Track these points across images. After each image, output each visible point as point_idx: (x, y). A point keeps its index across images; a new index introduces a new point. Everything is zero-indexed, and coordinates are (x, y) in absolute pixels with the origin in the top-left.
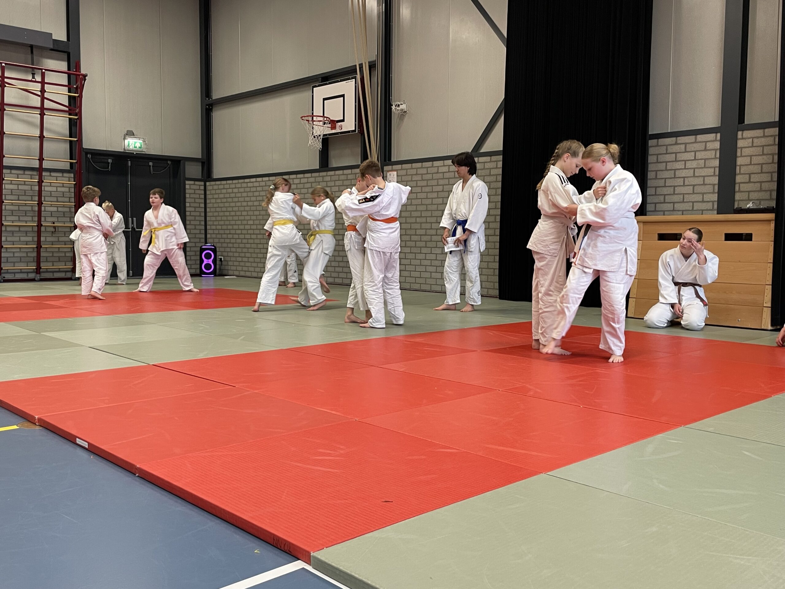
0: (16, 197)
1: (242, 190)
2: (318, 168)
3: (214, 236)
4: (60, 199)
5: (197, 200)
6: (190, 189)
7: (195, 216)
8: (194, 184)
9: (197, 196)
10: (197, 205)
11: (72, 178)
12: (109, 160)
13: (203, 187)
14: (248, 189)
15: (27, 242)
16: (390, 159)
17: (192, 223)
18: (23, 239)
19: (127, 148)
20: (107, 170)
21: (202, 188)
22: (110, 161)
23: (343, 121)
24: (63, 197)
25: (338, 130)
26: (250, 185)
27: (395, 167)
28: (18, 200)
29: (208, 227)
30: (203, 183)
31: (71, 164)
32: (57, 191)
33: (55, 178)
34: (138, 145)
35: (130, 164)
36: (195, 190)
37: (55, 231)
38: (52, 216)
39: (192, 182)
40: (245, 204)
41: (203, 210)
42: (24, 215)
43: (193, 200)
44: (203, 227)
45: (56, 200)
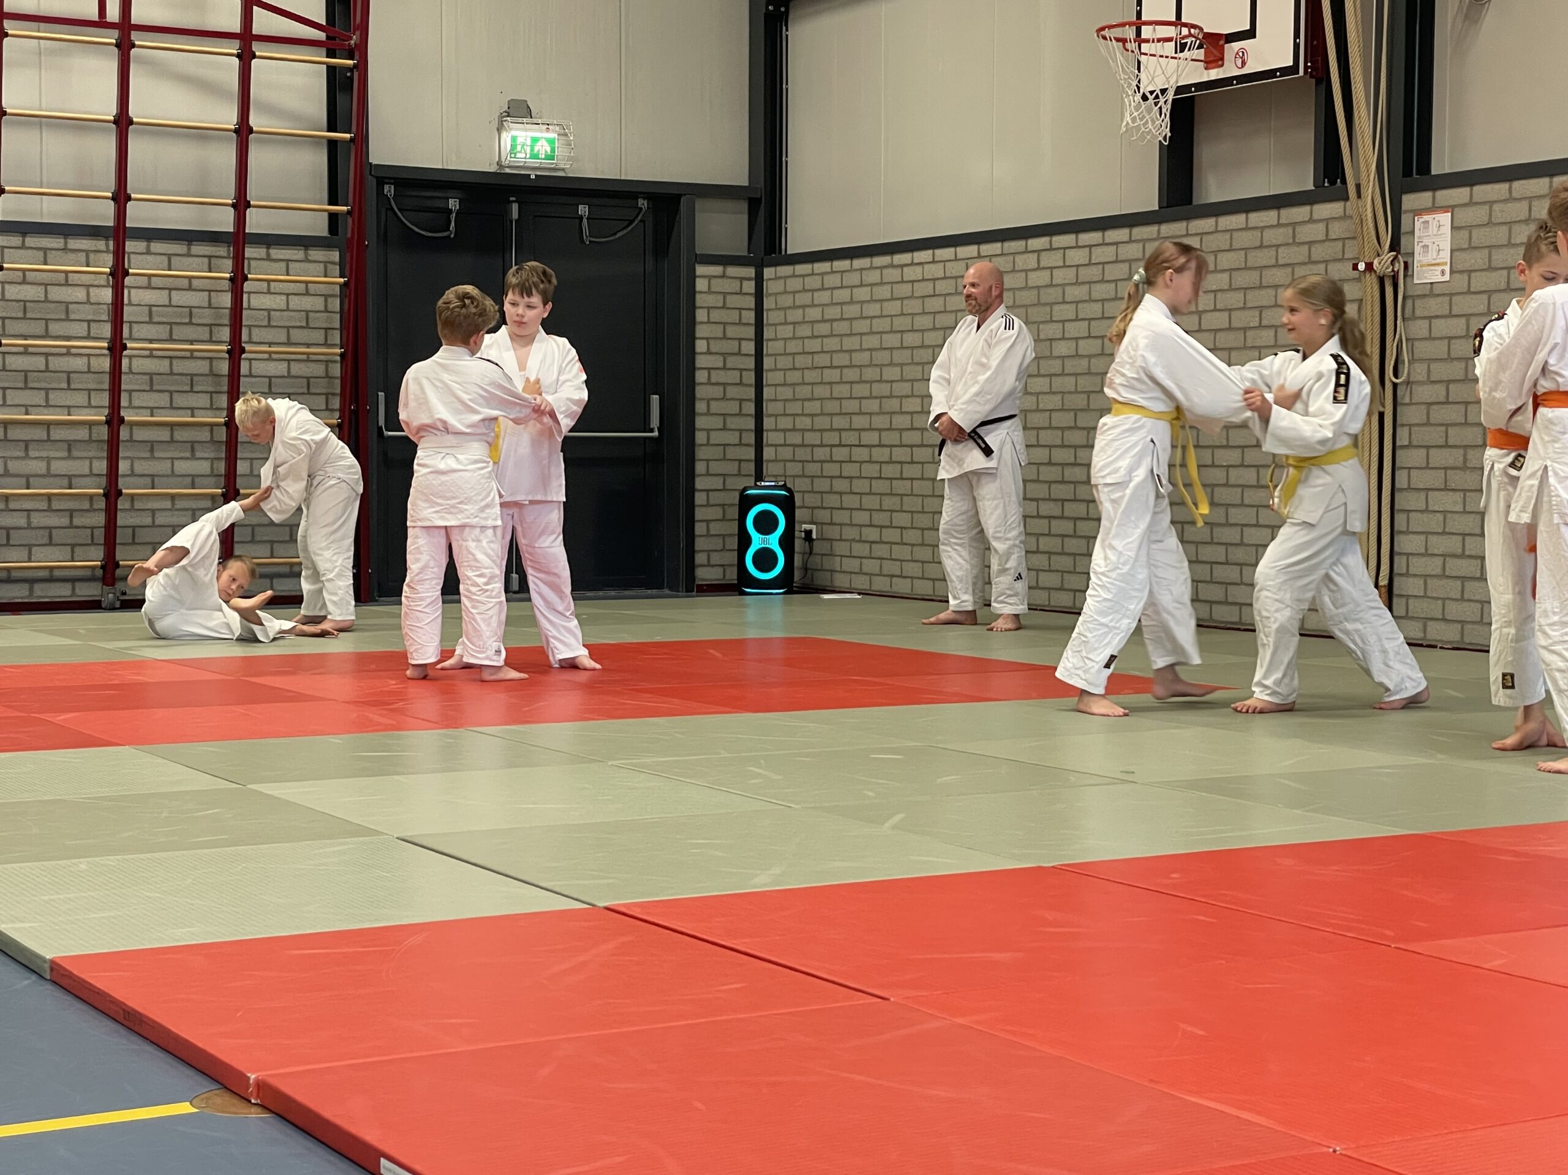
0: (162, 331)
1: (884, 292)
2: (1157, 208)
3: (786, 453)
4: (297, 335)
5: (731, 331)
6: (710, 292)
7: (724, 385)
8: (724, 276)
9: (734, 316)
10: (733, 346)
11: (333, 263)
12: (451, 201)
13: (753, 283)
14: (905, 290)
15: (193, 476)
16: (1425, 166)
17: (715, 407)
18: (182, 467)
19: (507, 159)
20: (446, 234)
21: (750, 287)
22: (453, 204)
23: (1251, 34)
24: (307, 327)
25: (1230, 70)
26: (911, 273)
27: (1446, 196)
28: (171, 340)
29: (768, 423)
30: (751, 272)
31: (333, 217)
32: (288, 310)
33: (283, 265)
34: (543, 148)
35: (515, 215)
36: (725, 294)
39: (717, 270)
40: (892, 340)
41: (751, 363)
42: (187, 388)
43: (718, 331)
44: (751, 424)
45: (284, 339)
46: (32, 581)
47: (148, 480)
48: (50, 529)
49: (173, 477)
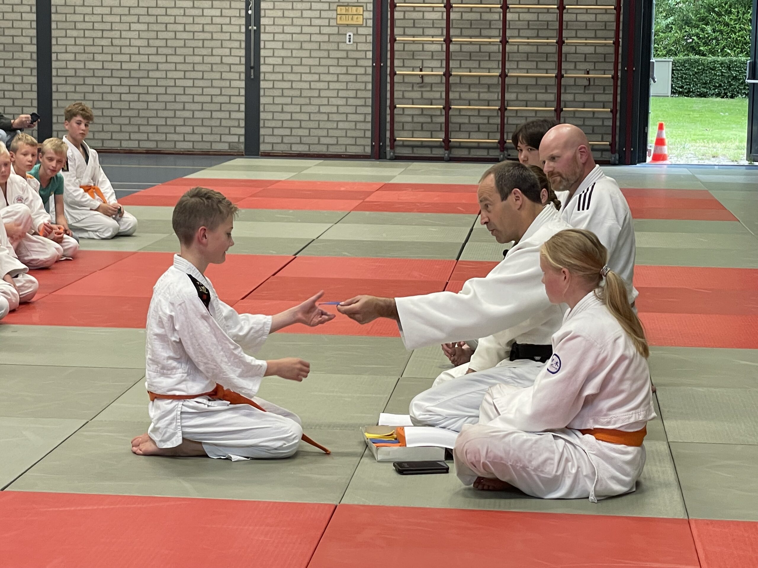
0: (534, 33)
4: (600, 34)
18: (540, 97)
24: (605, 29)
28: (538, 37)
32: (596, 21)
37: (589, 85)
38: (585, 61)
45: (593, 35)
46: (470, 148)
47: (525, 102)
48: (479, 124)
49: (536, 102)
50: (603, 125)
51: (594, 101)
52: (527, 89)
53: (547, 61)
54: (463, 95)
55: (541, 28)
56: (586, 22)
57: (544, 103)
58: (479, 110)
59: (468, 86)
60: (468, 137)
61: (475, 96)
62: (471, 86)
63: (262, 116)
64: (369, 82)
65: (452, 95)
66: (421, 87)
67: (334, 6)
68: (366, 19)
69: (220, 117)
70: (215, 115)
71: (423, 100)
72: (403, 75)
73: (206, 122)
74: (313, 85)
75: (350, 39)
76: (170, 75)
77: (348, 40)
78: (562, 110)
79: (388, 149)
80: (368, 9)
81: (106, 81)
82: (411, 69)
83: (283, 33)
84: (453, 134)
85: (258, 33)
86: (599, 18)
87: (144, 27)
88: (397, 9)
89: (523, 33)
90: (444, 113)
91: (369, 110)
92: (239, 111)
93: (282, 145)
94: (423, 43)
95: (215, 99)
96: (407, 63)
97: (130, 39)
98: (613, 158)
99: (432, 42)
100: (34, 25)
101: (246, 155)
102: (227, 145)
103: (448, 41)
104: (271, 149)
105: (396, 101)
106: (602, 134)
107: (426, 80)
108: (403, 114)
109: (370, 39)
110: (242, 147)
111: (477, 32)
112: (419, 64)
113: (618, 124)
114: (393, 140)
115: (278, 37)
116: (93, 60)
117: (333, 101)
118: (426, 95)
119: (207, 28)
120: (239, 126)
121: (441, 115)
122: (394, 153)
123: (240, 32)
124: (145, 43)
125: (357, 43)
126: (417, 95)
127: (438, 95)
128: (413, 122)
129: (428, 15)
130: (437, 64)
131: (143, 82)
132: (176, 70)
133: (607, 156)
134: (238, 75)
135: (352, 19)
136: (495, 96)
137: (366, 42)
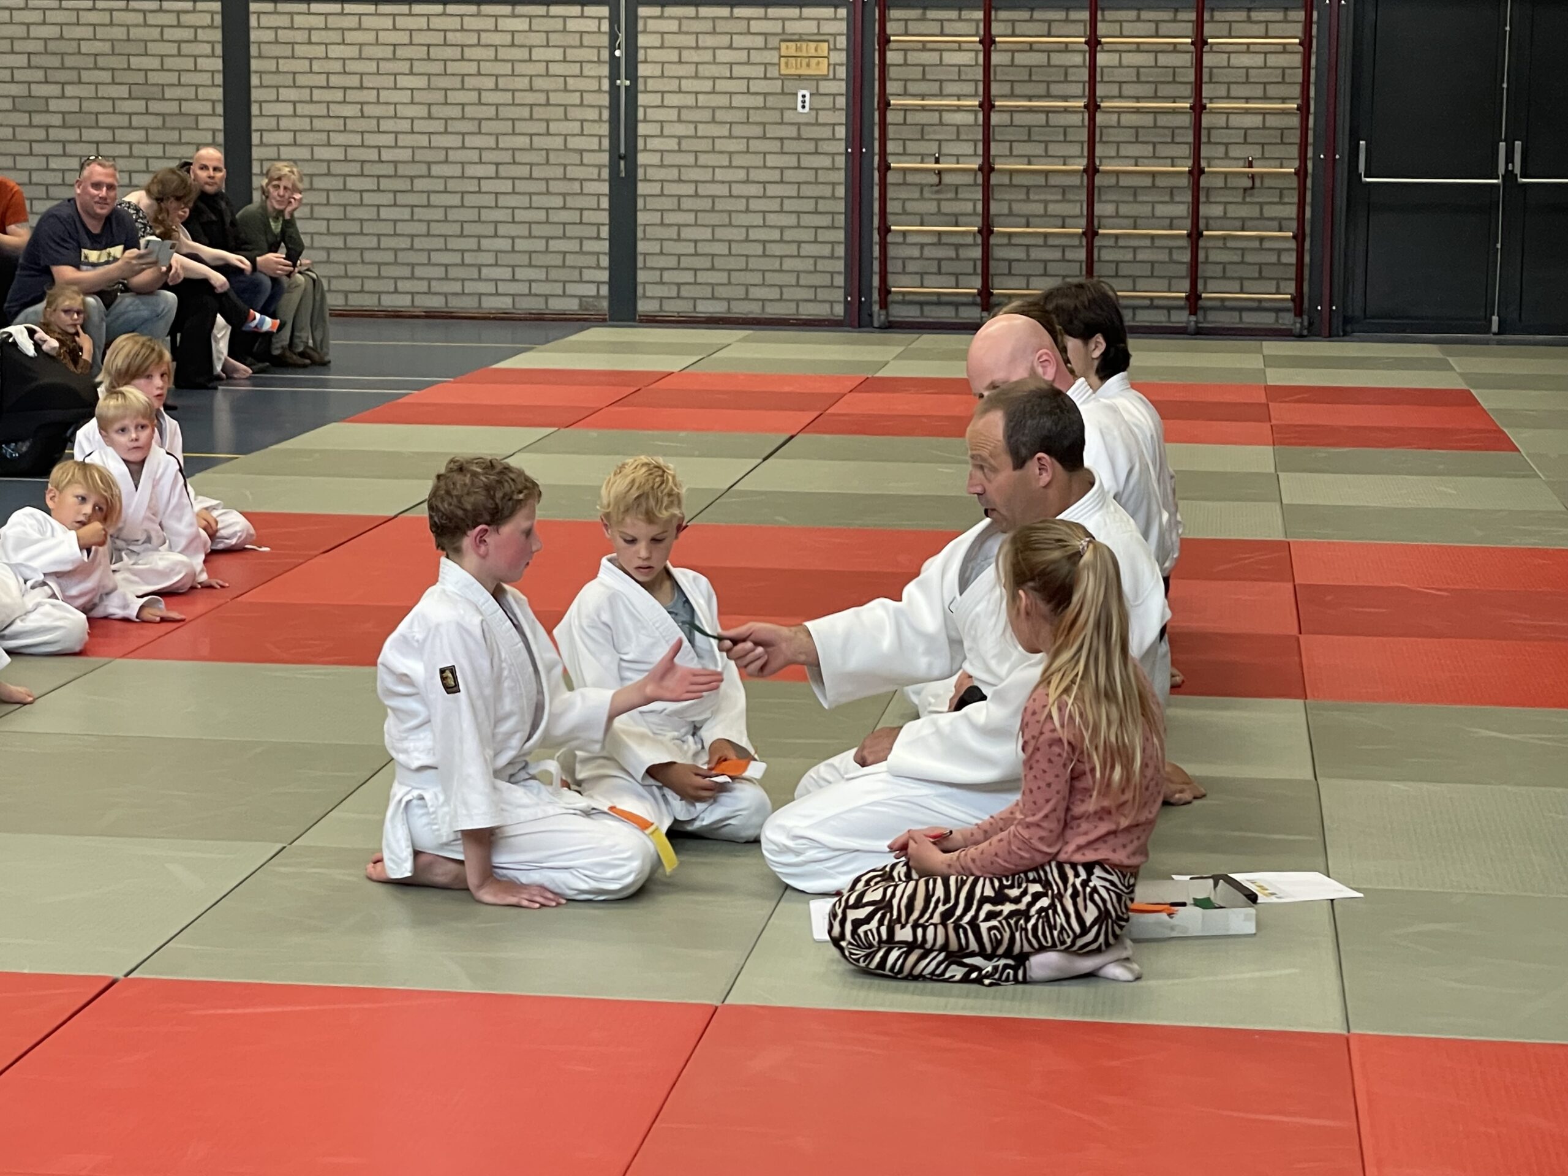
0: (1148, 90)
4: (1272, 91)
18: (1161, 210)
32: (1265, 67)
33: (1263, 27)
37: (1253, 188)
38: (1245, 142)
42: (1169, 140)
45: (1260, 94)
47: (1132, 221)
48: (1045, 262)
49: (1153, 219)
50: (1279, 263)
51: (1262, 217)
52: (1135, 195)
53: (1173, 142)
54: (1016, 207)
55: (1163, 79)
56: (1247, 68)
57: (1168, 221)
58: (1046, 236)
59: (1024, 190)
60: (1025, 286)
61: (1039, 209)
62: (1031, 191)
63: (641, 247)
64: (839, 184)
65: (994, 208)
66: (937, 192)
67: (773, 42)
68: (835, 65)
69: (563, 249)
70: (554, 245)
71: (940, 216)
72: (905, 171)
73: (537, 260)
74: (737, 189)
75: (804, 102)
76: (470, 171)
77: (800, 104)
78: (1200, 235)
79: (876, 308)
80: (838, 46)
81: (352, 183)
82: (919, 158)
83: (680, 91)
84: (996, 281)
85: (632, 93)
86: (1272, 60)
87: (422, 82)
88: (892, 45)
89: (1128, 90)
90: (979, 240)
91: (840, 235)
92: (598, 238)
93: (679, 302)
94: (940, 110)
95: (555, 217)
96: (911, 147)
97: (396, 104)
98: (1298, 325)
99: (959, 109)
100: (219, 79)
101: (611, 320)
102: (576, 301)
103: (987, 106)
104: (657, 307)
105: (891, 219)
106: (1278, 280)
107: (947, 179)
108: (904, 243)
109: (841, 102)
110: (605, 304)
111: (1041, 89)
112: (933, 148)
113: (1307, 259)
114: (885, 291)
115: (671, 100)
116: (329, 145)
117: (772, 219)
118: (947, 207)
119: (539, 83)
120: (598, 267)
121: (975, 245)
122: (887, 315)
123: (599, 91)
124: (423, 111)
125: (817, 110)
126: (932, 207)
127: (968, 207)
128: (921, 258)
129: (950, 58)
130: (968, 148)
131: (419, 184)
132: (481, 162)
133: (1287, 320)
134: (595, 171)
135: (808, 65)
136: (1076, 208)
137: (834, 109)
